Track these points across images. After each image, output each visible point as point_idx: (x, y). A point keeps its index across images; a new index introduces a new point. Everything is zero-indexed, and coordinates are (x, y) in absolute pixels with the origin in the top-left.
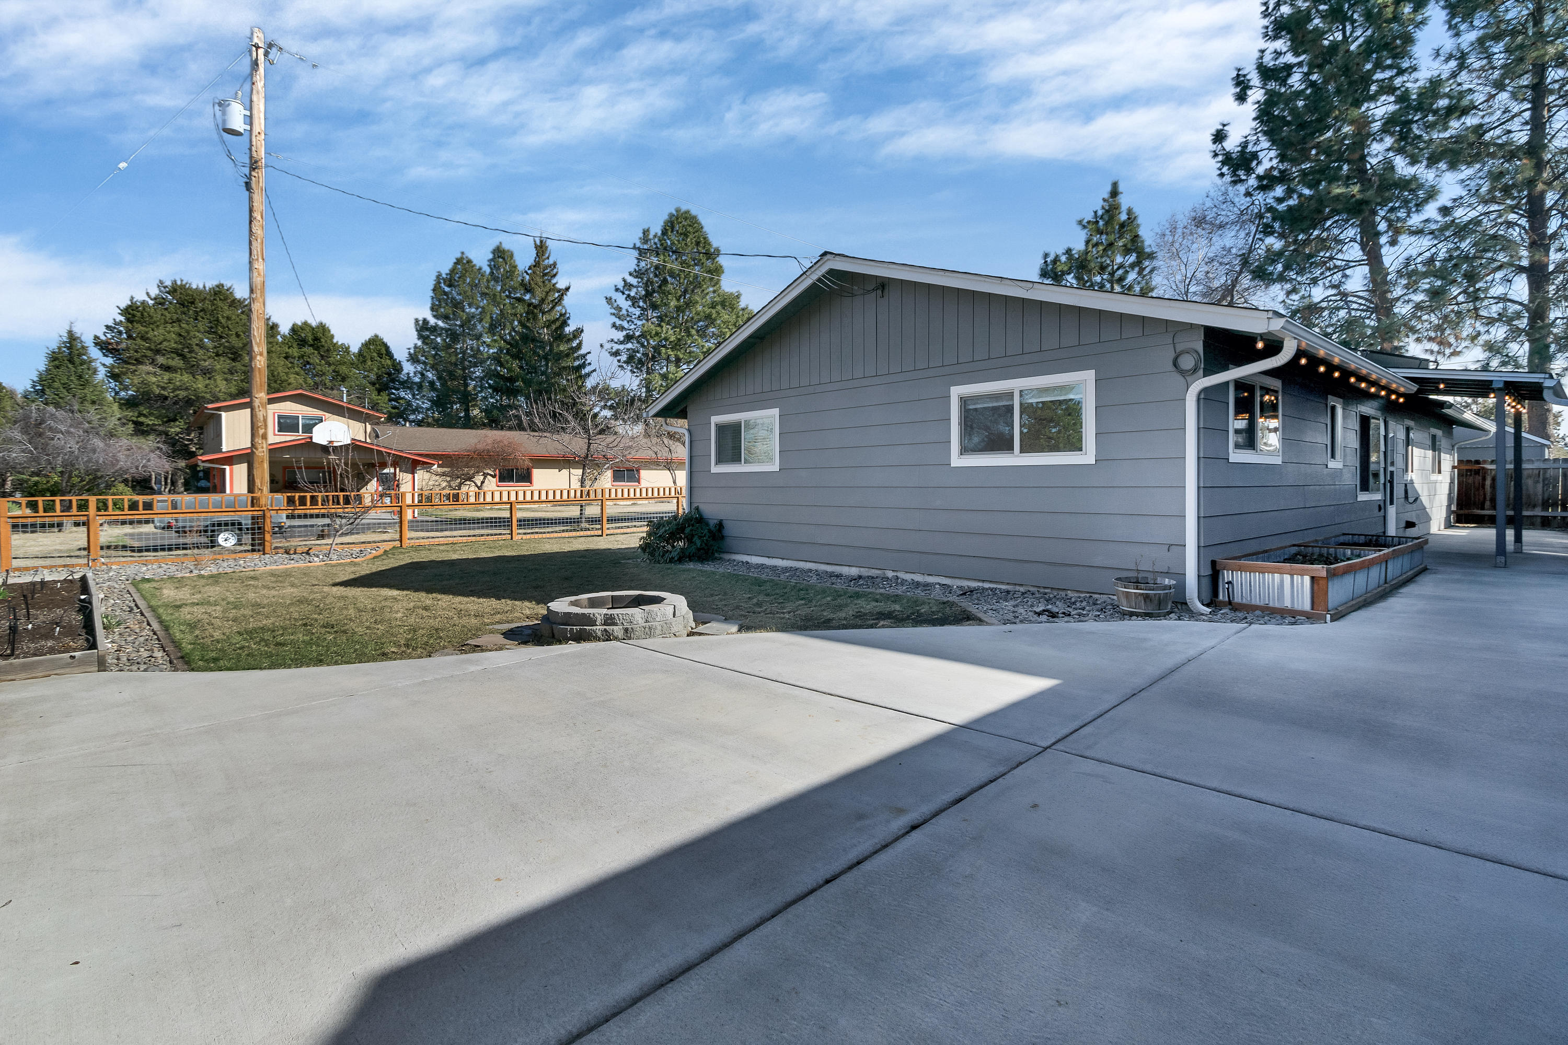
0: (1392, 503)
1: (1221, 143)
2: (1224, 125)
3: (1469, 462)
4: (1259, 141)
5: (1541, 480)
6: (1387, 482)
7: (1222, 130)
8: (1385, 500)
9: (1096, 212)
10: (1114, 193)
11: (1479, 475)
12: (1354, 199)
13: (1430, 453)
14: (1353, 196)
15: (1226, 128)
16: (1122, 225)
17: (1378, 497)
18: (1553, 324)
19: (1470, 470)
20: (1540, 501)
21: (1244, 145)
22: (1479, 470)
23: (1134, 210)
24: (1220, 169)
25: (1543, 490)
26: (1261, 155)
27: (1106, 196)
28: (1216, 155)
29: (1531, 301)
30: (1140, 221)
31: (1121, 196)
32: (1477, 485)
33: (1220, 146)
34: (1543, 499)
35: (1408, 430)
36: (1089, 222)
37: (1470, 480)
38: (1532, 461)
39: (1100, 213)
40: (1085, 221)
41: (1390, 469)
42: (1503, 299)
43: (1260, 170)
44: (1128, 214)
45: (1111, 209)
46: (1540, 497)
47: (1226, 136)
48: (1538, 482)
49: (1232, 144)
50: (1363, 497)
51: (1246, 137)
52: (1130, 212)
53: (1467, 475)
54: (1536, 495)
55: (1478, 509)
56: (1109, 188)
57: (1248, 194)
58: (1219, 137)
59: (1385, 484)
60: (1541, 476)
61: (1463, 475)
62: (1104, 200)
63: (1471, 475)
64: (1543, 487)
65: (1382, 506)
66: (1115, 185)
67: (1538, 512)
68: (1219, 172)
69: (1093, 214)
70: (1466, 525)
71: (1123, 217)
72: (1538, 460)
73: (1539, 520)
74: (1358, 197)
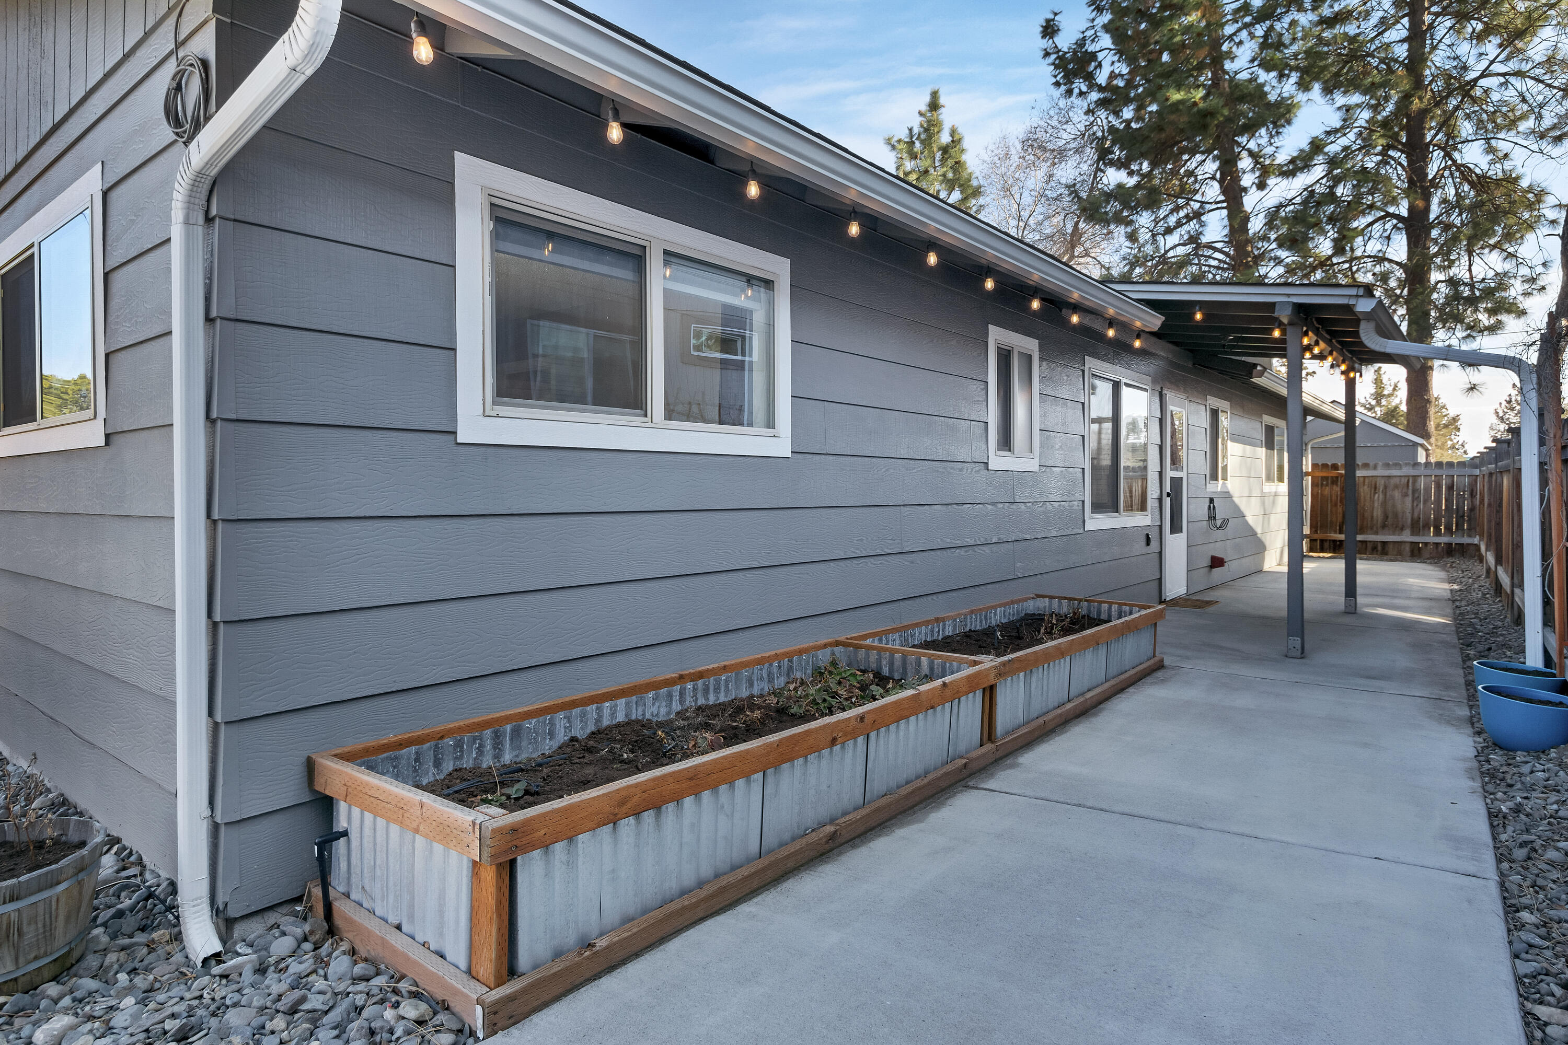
0: (1176, 528)
1: (1051, 37)
2: (1056, 14)
3: (1325, 466)
4: (1097, 36)
5: (1410, 492)
6: (1165, 495)
7: (1053, 20)
8: (1161, 527)
9: (911, 130)
10: (934, 105)
11: (1337, 485)
12: (1195, 109)
13: (1262, 452)
14: (1195, 104)
15: (1057, 18)
16: (945, 150)
17: (1143, 520)
18: (1434, 289)
19: (1326, 478)
20: (1409, 521)
21: (1081, 43)
22: (1337, 477)
23: (960, 130)
24: (1055, 77)
25: (1413, 506)
26: (1100, 56)
27: (924, 108)
28: (1047, 54)
29: (1410, 258)
30: (965, 144)
31: (942, 110)
32: (1334, 498)
33: (1051, 41)
34: (1412, 519)
35: (1215, 413)
36: (899, 141)
37: (1327, 491)
38: (1399, 464)
39: (916, 130)
40: (896, 139)
41: (1170, 474)
42: (1380, 259)
43: (1102, 78)
44: (952, 136)
45: (930, 128)
46: (1409, 516)
47: (1059, 30)
48: (1406, 495)
49: (1065, 41)
50: (1097, 522)
51: (1083, 32)
52: (953, 132)
53: (1322, 484)
54: (1404, 512)
55: (1335, 532)
56: (927, 99)
57: (1089, 112)
58: (1050, 30)
59: (1160, 500)
60: (1410, 488)
61: (1317, 485)
62: (921, 114)
63: (1327, 485)
64: (1413, 501)
65: (1154, 536)
66: (935, 95)
67: (1407, 537)
68: (1054, 80)
69: (907, 132)
70: (1321, 555)
71: (945, 138)
72: (1406, 464)
73: (1407, 548)
74: (1201, 105)
